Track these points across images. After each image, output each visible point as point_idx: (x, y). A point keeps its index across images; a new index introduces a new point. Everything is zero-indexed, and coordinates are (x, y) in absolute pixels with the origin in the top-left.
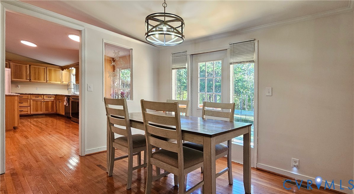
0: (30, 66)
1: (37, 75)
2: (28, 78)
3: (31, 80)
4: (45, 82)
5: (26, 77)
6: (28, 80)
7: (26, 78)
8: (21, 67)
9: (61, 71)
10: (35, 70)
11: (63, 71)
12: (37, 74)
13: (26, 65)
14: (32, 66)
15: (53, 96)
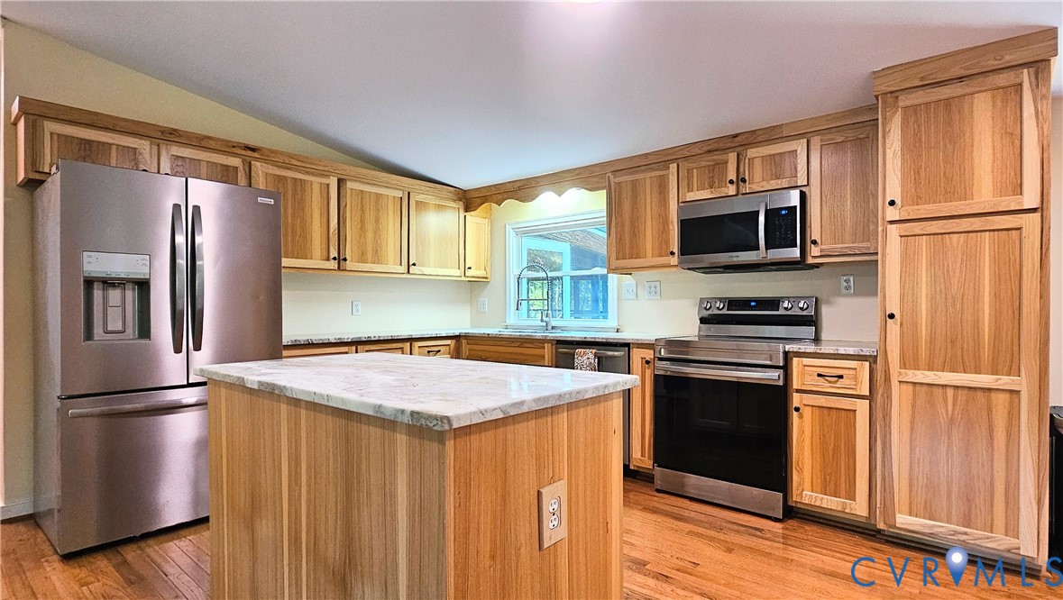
0: (340, 182)
1: (370, 234)
2: (334, 253)
3: (345, 260)
4: (403, 269)
5: (325, 246)
6: (333, 265)
7: (325, 253)
8: (303, 190)
9: (462, 214)
10: (362, 209)
11: (467, 214)
12: (370, 226)
13: (325, 181)
14: (349, 185)
15: (448, 342)
